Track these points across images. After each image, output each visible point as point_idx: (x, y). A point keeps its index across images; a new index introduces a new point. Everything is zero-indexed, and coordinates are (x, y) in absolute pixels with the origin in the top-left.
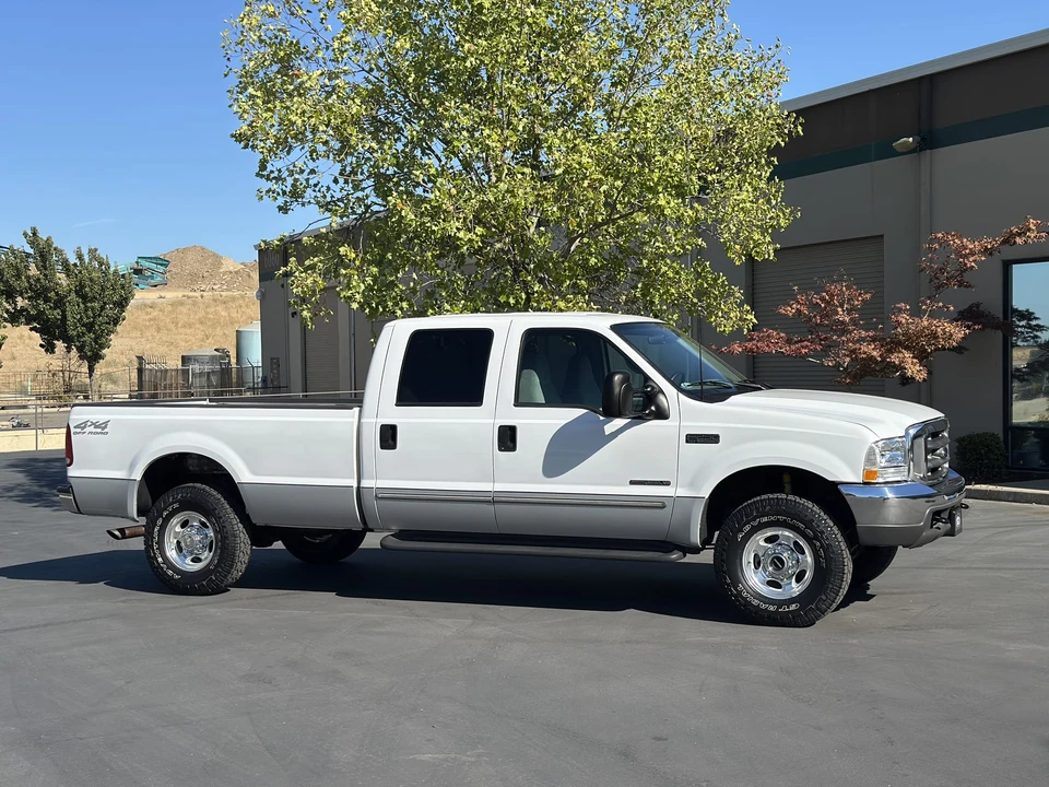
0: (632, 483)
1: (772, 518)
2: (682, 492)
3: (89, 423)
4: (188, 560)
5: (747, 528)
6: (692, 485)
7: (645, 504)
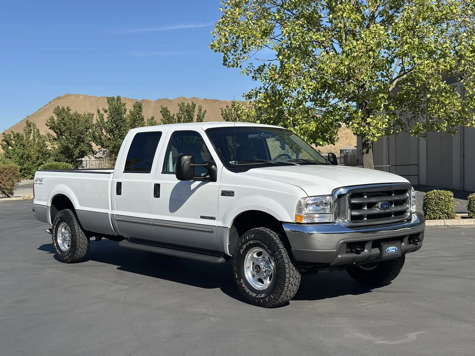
0: (202, 217)
1: (255, 242)
2: (219, 224)
3: (39, 179)
4: (66, 246)
5: (244, 247)
6: (223, 219)
7: (206, 230)
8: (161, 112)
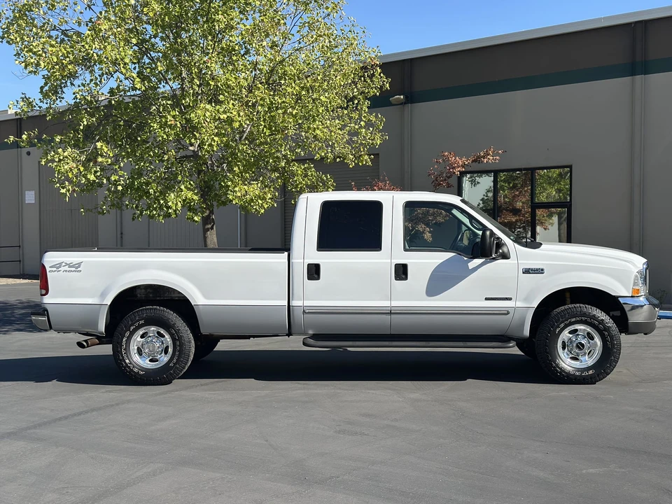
0: (486, 299)
1: (578, 319)
2: (519, 304)
3: (63, 264)
4: (147, 361)
5: (562, 325)
6: (526, 299)
7: (495, 312)
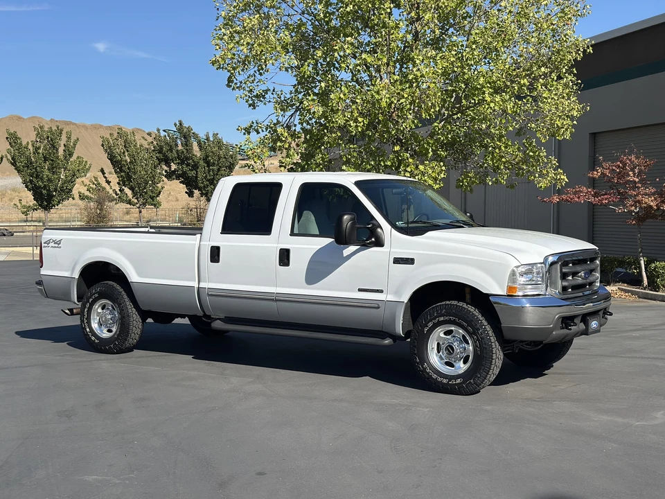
0: (360, 290)
1: (447, 318)
2: (390, 298)
3: (51, 241)
4: (105, 331)
5: (430, 324)
6: (397, 293)
7: (367, 305)
8: (7, 138)
